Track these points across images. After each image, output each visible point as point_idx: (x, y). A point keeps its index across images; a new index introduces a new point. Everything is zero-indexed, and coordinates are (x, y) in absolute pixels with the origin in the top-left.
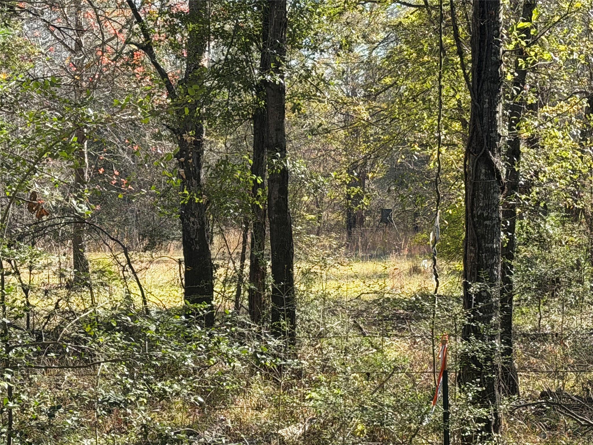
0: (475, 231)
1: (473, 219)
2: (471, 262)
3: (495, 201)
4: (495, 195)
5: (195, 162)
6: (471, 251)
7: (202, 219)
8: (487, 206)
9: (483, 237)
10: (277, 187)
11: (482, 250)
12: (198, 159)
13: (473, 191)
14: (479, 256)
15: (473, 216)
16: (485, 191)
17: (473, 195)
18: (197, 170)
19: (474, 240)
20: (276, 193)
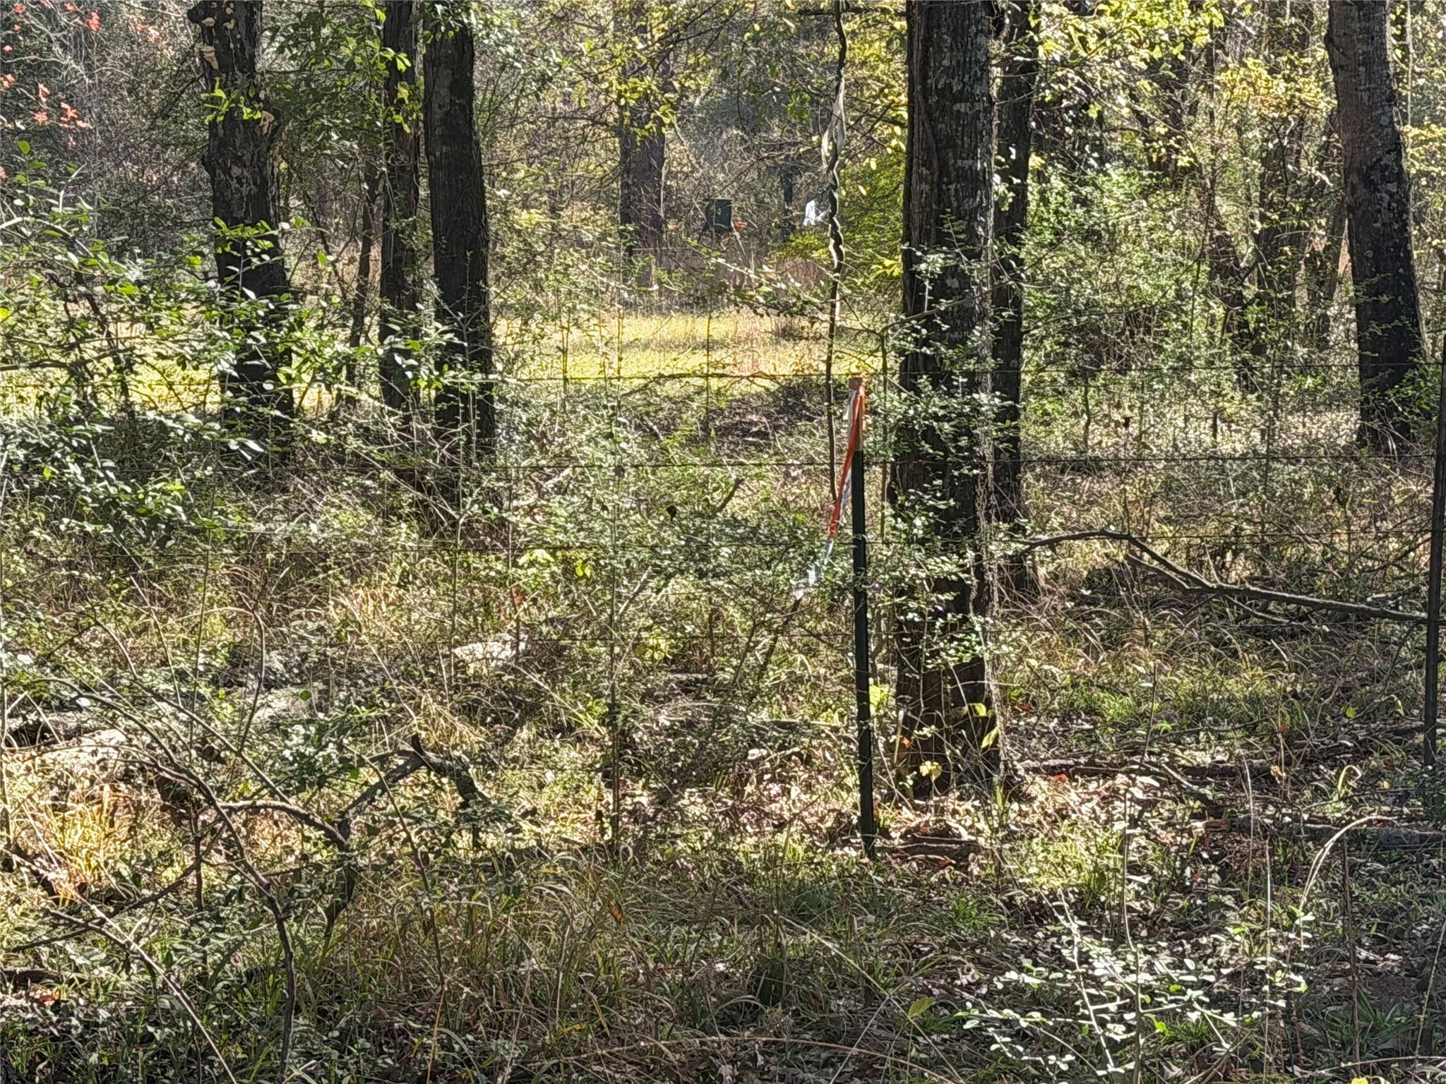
0: (933, 128)
1: (926, 99)
2: (920, 206)
3: (980, 54)
4: (981, 39)
5: (243, 29)
6: (922, 179)
7: (261, 171)
8: (962, 67)
9: (950, 142)
10: (446, 77)
11: (948, 176)
12: (250, 22)
13: (929, 29)
14: (940, 189)
15: (926, 93)
16: (955, 30)
17: (927, 40)
18: (247, 48)
19: (928, 150)
20: (444, 92)
